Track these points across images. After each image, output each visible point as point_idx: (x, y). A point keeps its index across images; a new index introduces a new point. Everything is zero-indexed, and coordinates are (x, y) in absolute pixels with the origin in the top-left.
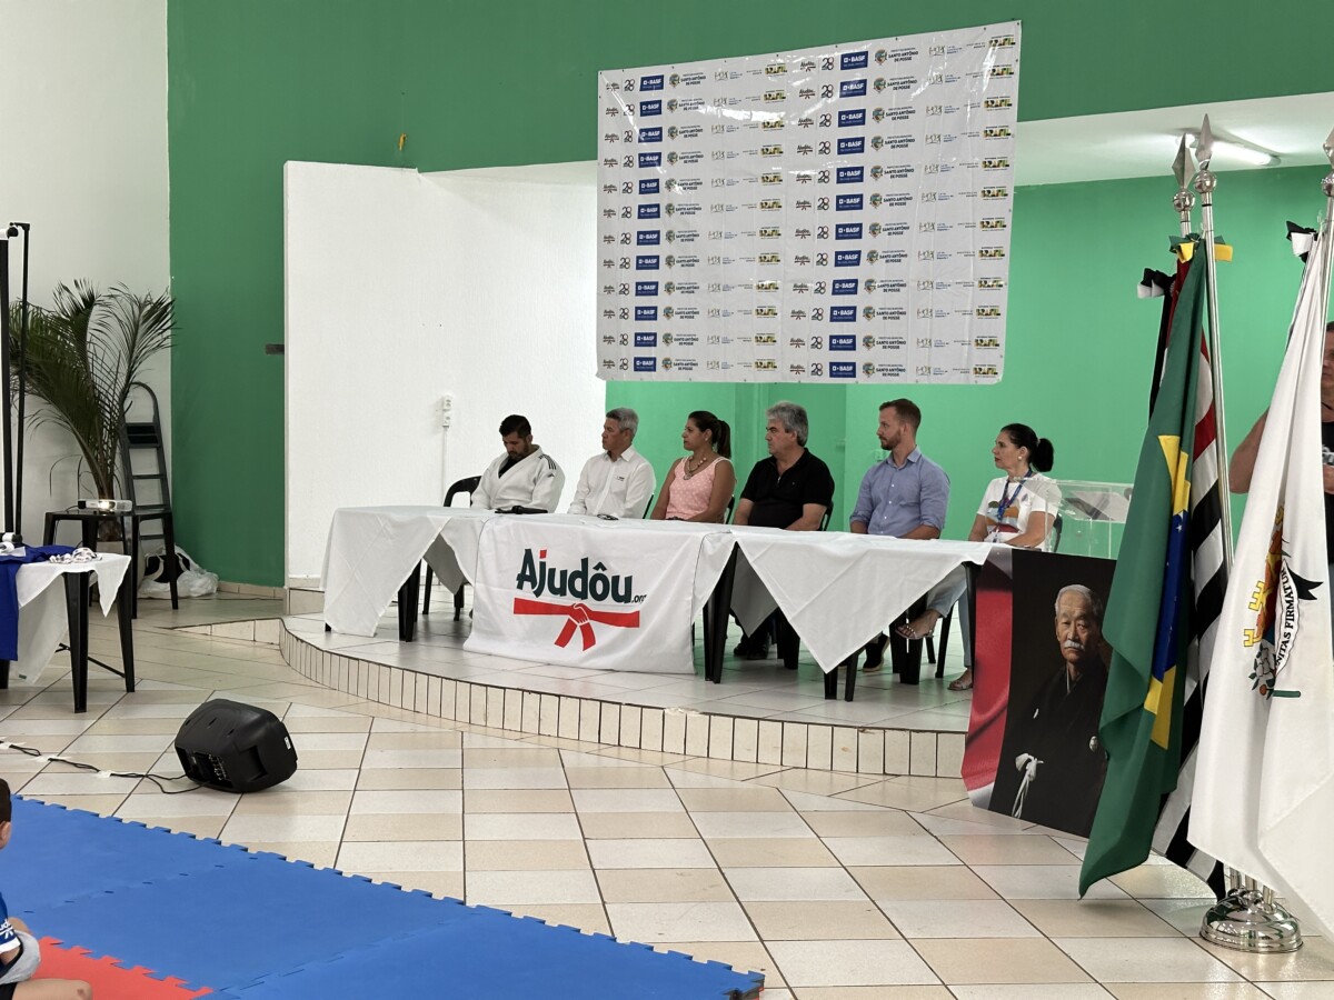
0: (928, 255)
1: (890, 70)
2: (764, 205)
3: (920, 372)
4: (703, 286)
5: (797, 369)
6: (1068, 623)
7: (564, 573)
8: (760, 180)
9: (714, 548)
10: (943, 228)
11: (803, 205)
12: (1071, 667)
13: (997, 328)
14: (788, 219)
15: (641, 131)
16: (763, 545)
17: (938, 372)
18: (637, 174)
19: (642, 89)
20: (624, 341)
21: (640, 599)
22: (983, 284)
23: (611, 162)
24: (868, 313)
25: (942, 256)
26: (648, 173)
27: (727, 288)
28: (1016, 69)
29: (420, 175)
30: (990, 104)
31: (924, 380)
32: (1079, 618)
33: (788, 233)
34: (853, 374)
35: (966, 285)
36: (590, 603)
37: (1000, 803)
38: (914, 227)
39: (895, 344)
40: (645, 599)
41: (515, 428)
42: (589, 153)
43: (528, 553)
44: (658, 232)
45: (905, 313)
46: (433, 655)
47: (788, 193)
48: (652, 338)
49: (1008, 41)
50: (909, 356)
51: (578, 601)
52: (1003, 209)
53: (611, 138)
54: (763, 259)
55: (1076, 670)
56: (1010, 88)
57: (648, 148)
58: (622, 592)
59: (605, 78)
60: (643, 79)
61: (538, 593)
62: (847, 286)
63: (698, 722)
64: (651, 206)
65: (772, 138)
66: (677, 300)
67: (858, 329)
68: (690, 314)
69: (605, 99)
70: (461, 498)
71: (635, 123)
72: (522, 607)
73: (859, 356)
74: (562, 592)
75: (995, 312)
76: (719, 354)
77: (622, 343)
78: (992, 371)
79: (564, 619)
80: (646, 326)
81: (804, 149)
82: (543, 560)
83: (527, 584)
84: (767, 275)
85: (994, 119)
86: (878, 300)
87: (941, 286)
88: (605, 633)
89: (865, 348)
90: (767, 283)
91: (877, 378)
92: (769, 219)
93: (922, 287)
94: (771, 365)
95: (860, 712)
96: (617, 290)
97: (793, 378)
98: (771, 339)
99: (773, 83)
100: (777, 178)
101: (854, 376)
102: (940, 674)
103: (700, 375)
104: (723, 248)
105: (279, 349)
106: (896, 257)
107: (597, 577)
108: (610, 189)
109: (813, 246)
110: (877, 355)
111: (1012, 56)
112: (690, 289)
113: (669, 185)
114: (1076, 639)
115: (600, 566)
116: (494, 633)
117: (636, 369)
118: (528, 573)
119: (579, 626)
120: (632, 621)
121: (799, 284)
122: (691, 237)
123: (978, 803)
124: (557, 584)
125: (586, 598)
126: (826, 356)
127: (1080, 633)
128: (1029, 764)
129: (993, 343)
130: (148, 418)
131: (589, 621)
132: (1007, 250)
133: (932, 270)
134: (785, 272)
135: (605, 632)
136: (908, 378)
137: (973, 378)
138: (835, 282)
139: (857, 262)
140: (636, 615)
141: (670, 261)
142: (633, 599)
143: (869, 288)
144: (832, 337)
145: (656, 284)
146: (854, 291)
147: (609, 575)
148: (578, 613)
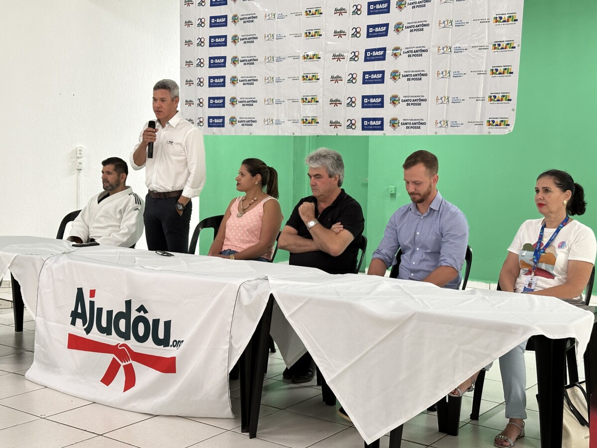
3: (439, 125)
4: (261, 59)
5: (335, 124)
7: (110, 313)
9: (250, 297)
13: (510, 85)
17: (455, 125)
20: (200, 104)
21: (177, 343)
22: (497, 46)
24: (395, 75)
25: (459, 24)
27: (279, 59)
31: (442, 132)
33: (328, 11)
34: (381, 127)
35: (481, 48)
36: (133, 344)
39: (417, 101)
40: (183, 345)
43: (80, 291)
44: (226, 17)
45: (426, 75)
48: (221, 101)
50: (428, 112)
51: (122, 341)
54: (308, 34)
58: (161, 335)
61: (88, 330)
62: (377, 53)
66: (240, 71)
67: (386, 89)
68: (250, 81)
72: (75, 343)
73: (386, 113)
74: (106, 331)
75: (507, 71)
77: (199, 105)
78: (504, 123)
79: (109, 357)
80: (217, 92)
82: (92, 299)
83: (79, 321)
84: (311, 47)
86: (404, 64)
87: (459, 50)
89: (391, 106)
90: (311, 53)
91: (402, 131)
93: (442, 51)
94: (314, 121)
96: (195, 64)
97: (332, 132)
98: (314, 100)
101: (382, 129)
103: (258, 130)
107: (139, 319)
110: (403, 112)
112: (251, 61)
115: (142, 308)
116: (51, 365)
117: (209, 126)
118: (79, 311)
119: (122, 367)
120: (168, 366)
121: (337, 54)
122: (251, 19)
124: (104, 324)
125: (129, 339)
126: (359, 113)
131: (131, 361)
132: (520, 16)
133: (450, 37)
134: (326, 44)
135: (145, 375)
136: (428, 130)
137: (486, 129)
138: (367, 51)
139: (385, 34)
140: (174, 359)
141: (235, 39)
142: (171, 343)
143: (395, 55)
144: (364, 97)
145: (225, 58)
146: (383, 58)
147: (150, 318)
148: (121, 353)
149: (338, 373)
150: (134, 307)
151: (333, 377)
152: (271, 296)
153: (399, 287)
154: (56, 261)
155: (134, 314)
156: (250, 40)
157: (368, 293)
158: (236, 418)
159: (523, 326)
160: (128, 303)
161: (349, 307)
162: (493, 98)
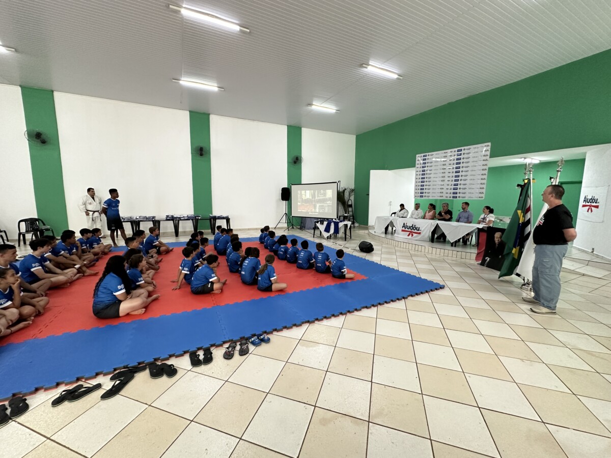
0: (471, 180)
1: (466, 151)
4: (432, 185)
5: (447, 197)
6: (497, 238)
7: (409, 226)
9: (434, 224)
10: (474, 175)
11: (449, 173)
12: (497, 245)
13: (484, 191)
14: (447, 175)
16: (441, 223)
17: (472, 198)
18: (422, 169)
19: (423, 157)
23: (418, 168)
27: (435, 185)
28: (490, 150)
29: (389, 171)
30: (484, 156)
31: (469, 199)
32: (499, 237)
33: (446, 177)
34: (456, 198)
35: (478, 184)
36: (413, 231)
37: (482, 264)
38: (469, 175)
39: (464, 193)
40: (422, 230)
41: (402, 206)
42: (414, 166)
43: (404, 223)
45: (466, 189)
46: (389, 236)
47: (447, 171)
48: (423, 193)
49: (488, 146)
50: (467, 195)
51: (411, 230)
52: (486, 172)
53: (418, 164)
54: (442, 181)
56: (488, 153)
57: (423, 165)
58: (418, 229)
59: (417, 156)
60: (423, 155)
61: (405, 229)
63: (431, 249)
64: (424, 174)
65: (444, 163)
67: (458, 191)
69: (417, 160)
70: (393, 215)
71: (422, 162)
72: (403, 231)
75: (483, 188)
76: (434, 195)
77: (418, 193)
79: (408, 233)
80: (422, 191)
81: (450, 164)
82: (406, 224)
84: (442, 183)
85: (485, 158)
86: (462, 187)
87: (473, 184)
88: (415, 235)
89: (459, 194)
91: (461, 198)
92: (443, 175)
93: (470, 184)
94: (442, 196)
95: (457, 249)
96: (418, 186)
97: (446, 198)
98: (442, 193)
99: (445, 155)
100: (445, 169)
102: (470, 244)
103: (430, 198)
104: (435, 179)
105: (368, 195)
106: (465, 180)
107: (414, 227)
108: (417, 171)
109: (451, 179)
110: (461, 195)
111: (489, 148)
112: (429, 185)
113: (427, 171)
114: (498, 240)
115: (415, 225)
116: (398, 234)
117: (420, 197)
118: (404, 226)
119: (411, 233)
120: (420, 233)
121: (448, 184)
123: (478, 264)
124: (408, 228)
126: (452, 195)
128: (488, 259)
129: (483, 193)
130: (351, 204)
131: (413, 233)
133: (472, 182)
134: (446, 183)
136: (467, 198)
137: (478, 199)
138: (454, 184)
142: (420, 230)
143: (460, 185)
144: (453, 192)
146: (457, 185)
147: (416, 227)
152: (437, 224)
158: (430, 241)
160: (412, 225)
161: (450, 226)
162: (480, 193)
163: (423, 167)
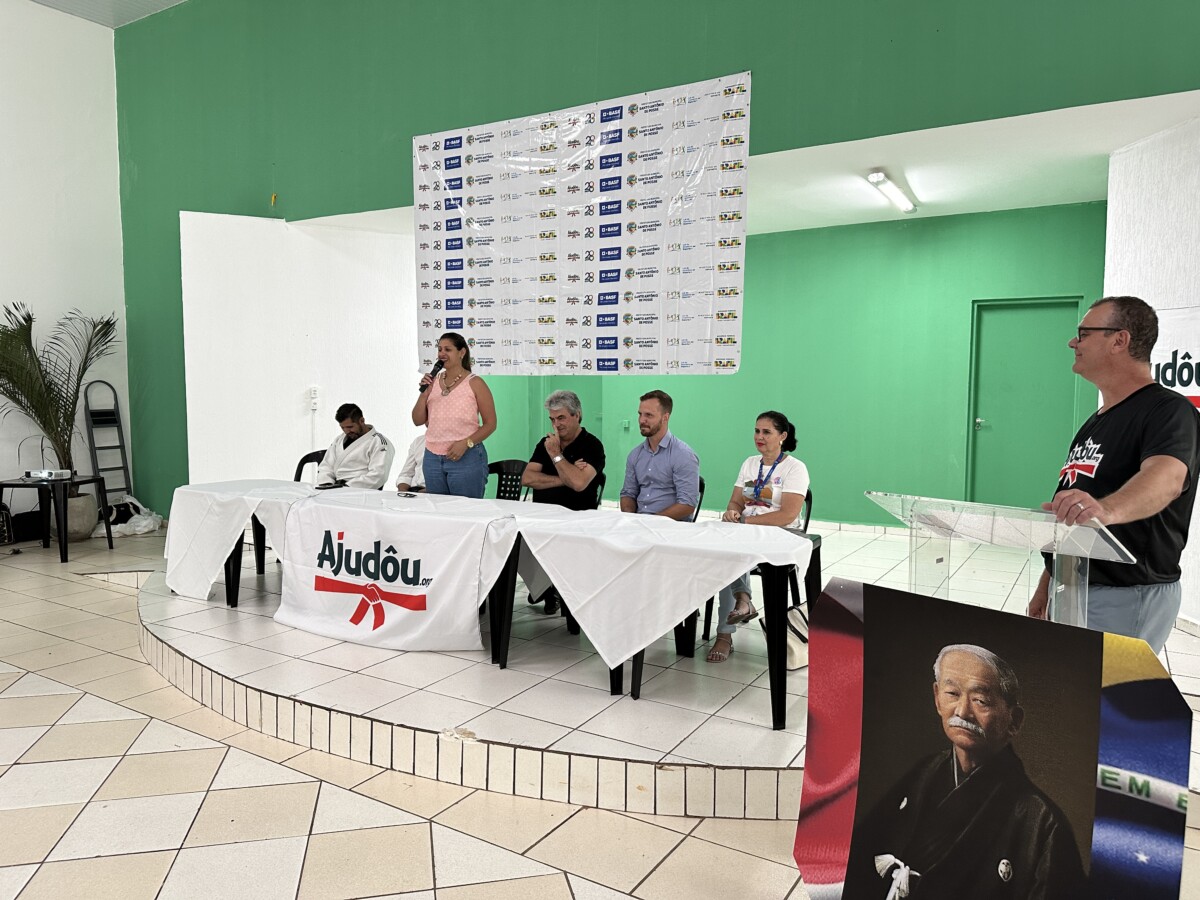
0: (675, 270)
1: (641, 120)
2: (543, 235)
3: (670, 365)
4: (497, 301)
5: (571, 364)
6: (956, 694)
7: (359, 554)
8: (539, 216)
9: (498, 535)
10: (687, 248)
11: (573, 234)
13: (734, 328)
14: (562, 246)
15: (446, 181)
17: (685, 365)
18: (444, 215)
19: (446, 148)
21: (427, 582)
22: (722, 292)
23: (424, 207)
24: (627, 318)
25: (686, 271)
26: (452, 214)
27: (515, 302)
28: (747, 111)
29: (287, 224)
30: (725, 143)
31: (674, 372)
32: (975, 690)
33: (562, 256)
34: (615, 368)
35: (707, 294)
36: (382, 584)
38: (664, 247)
39: (649, 343)
40: (432, 583)
41: (349, 414)
42: (411, 203)
43: (328, 534)
44: (461, 260)
45: (657, 318)
47: (561, 225)
49: (739, 90)
50: (660, 353)
51: (371, 581)
53: (424, 188)
54: (543, 278)
55: (969, 758)
56: (742, 128)
57: (451, 194)
58: (410, 574)
60: (446, 141)
61: (336, 572)
62: (610, 297)
63: (476, 754)
64: (455, 240)
65: (547, 181)
66: (478, 313)
67: (619, 331)
68: (488, 323)
69: (418, 159)
71: (442, 175)
72: (322, 584)
73: (620, 354)
74: (356, 572)
75: (732, 316)
76: (511, 353)
78: (730, 364)
79: (360, 597)
81: (573, 189)
82: (341, 541)
83: (327, 564)
84: (546, 290)
85: (729, 154)
86: (635, 308)
87: (686, 295)
89: (625, 347)
90: (546, 297)
91: (635, 371)
92: (546, 246)
93: (670, 296)
96: (432, 306)
97: (569, 372)
98: (551, 342)
99: (547, 138)
100: (552, 214)
101: (617, 369)
103: (497, 370)
104: (512, 270)
106: (649, 273)
107: (388, 560)
108: (424, 227)
109: (582, 267)
110: (637, 353)
111: (742, 102)
112: (488, 303)
113: (469, 221)
114: (969, 716)
115: (391, 549)
116: (298, 608)
118: (327, 553)
119: (371, 606)
120: (418, 604)
121: (572, 297)
122: (486, 263)
124: (353, 565)
125: (378, 579)
126: (594, 354)
127: (976, 711)
128: (897, 870)
129: (731, 341)
130: (110, 406)
131: (380, 601)
132: (742, 265)
133: (679, 282)
134: (561, 288)
135: (394, 613)
136: (660, 370)
137: (714, 370)
138: (600, 295)
139: (617, 279)
140: (423, 598)
141: (471, 282)
142: (420, 582)
143: (627, 299)
144: (598, 339)
145: (461, 300)
146: (616, 302)
147: (399, 558)
148: (371, 593)
149: (582, 604)
150: (383, 548)
151: (577, 608)
152: (519, 533)
153: (637, 522)
154: (302, 505)
155: (383, 555)
156: (487, 283)
157: (610, 529)
158: (486, 650)
159: (750, 555)
160: (377, 545)
161: (592, 542)
162: (719, 341)
163: (450, 207)
